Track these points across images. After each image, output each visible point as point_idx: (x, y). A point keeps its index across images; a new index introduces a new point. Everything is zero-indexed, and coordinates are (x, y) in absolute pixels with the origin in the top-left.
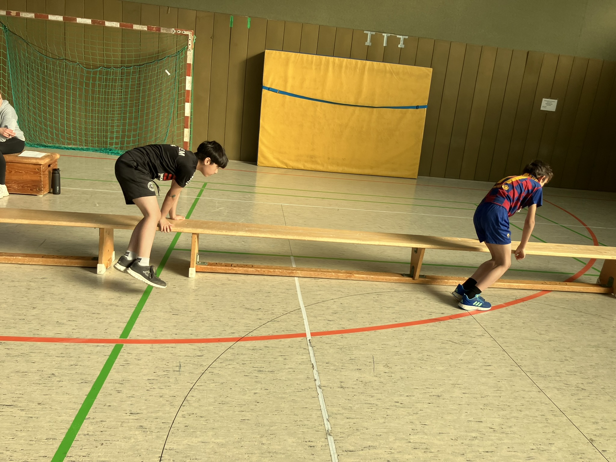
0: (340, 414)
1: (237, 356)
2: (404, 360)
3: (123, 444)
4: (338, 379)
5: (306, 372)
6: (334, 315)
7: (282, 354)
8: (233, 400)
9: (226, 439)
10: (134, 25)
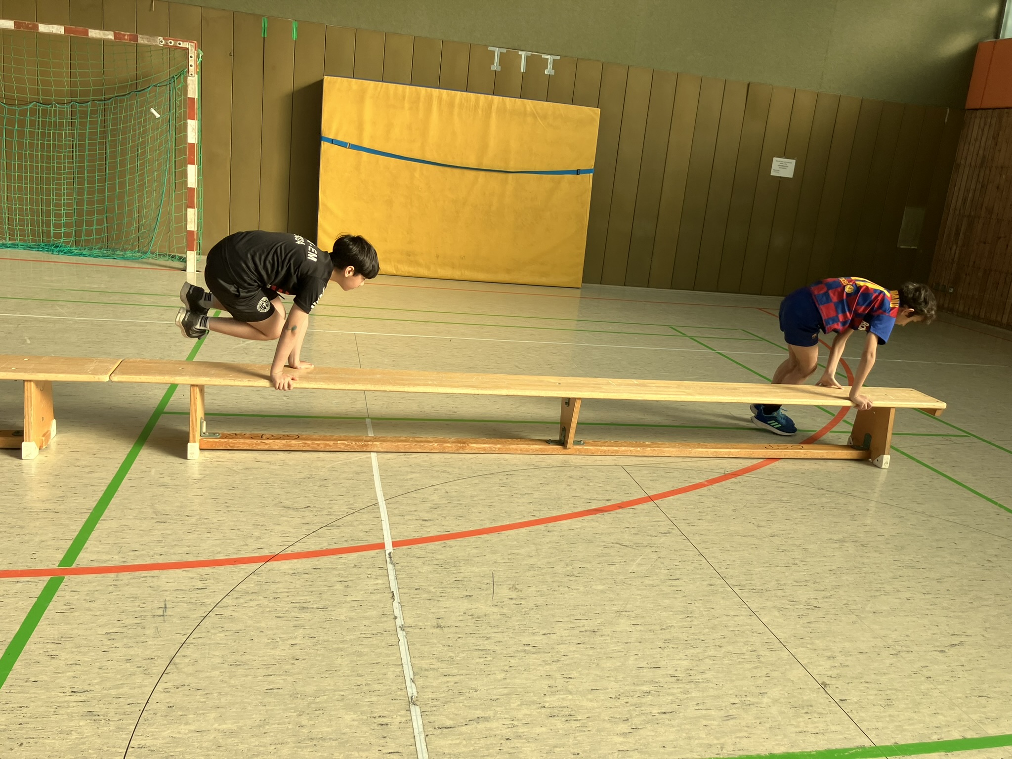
0: (434, 669)
1: (266, 587)
2: (542, 577)
3: (58, 742)
4: (433, 613)
5: (382, 605)
6: (434, 512)
7: (342, 579)
8: (254, 658)
9: (239, 723)
10: (89, 30)
